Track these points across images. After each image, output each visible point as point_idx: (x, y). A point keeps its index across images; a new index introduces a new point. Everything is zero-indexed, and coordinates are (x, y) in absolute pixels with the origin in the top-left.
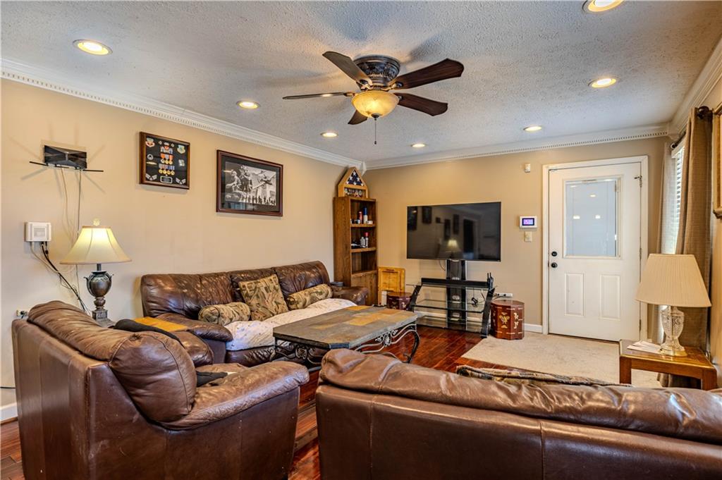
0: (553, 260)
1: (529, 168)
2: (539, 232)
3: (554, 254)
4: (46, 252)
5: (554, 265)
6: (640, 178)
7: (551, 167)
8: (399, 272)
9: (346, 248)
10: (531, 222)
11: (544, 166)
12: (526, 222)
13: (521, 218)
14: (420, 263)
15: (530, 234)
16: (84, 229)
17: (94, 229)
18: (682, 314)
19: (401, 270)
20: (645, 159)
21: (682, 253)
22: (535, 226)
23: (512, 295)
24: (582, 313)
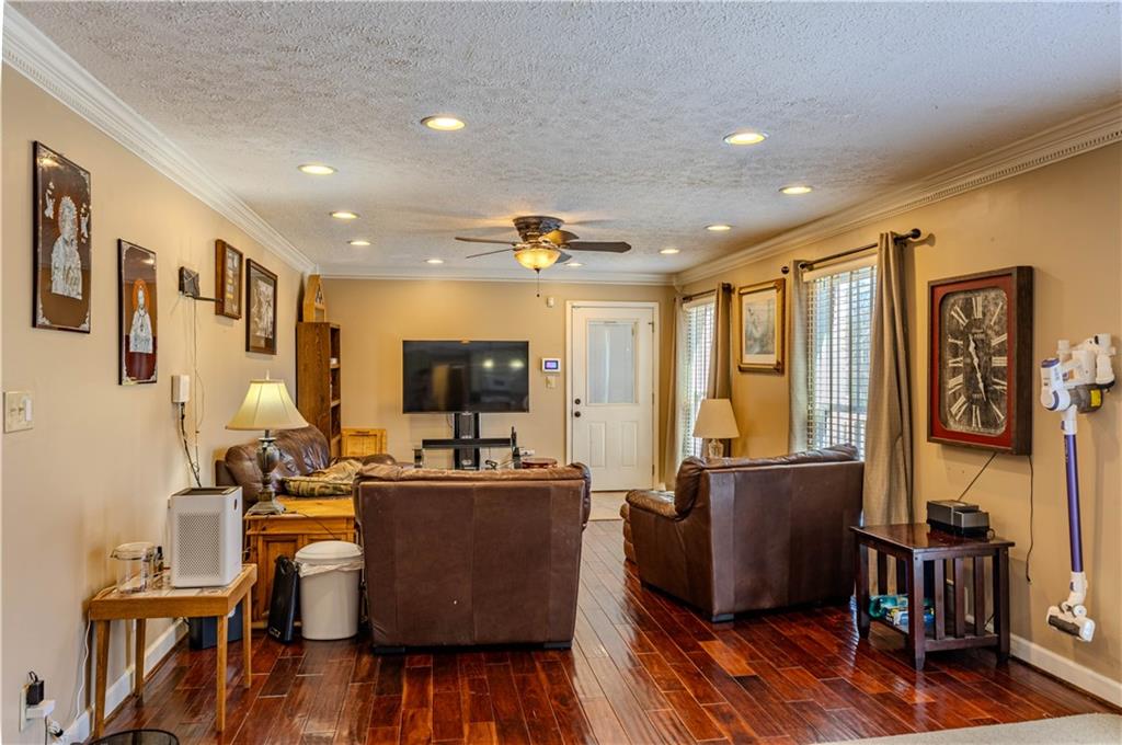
0: (577, 408)
1: (552, 302)
2: (562, 377)
3: (578, 402)
4: (183, 417)
5: (578, 415)
6: (653, 324)
7: (575, 304)
8: (379, 435)
9: (323, 400)
10: (554, 365)
11: (568, 302)
12: (549, 365)
13: (544, 360)
14: (411, 420)
15: (552, 379)
16: (253, 385)
17: (264, 385)
18: (721, 446)
19: (382, 431)
20: (656, 305)
21: (714, 397)
22: (559, 370)
23: (533, 452)
24: (603, 464)
